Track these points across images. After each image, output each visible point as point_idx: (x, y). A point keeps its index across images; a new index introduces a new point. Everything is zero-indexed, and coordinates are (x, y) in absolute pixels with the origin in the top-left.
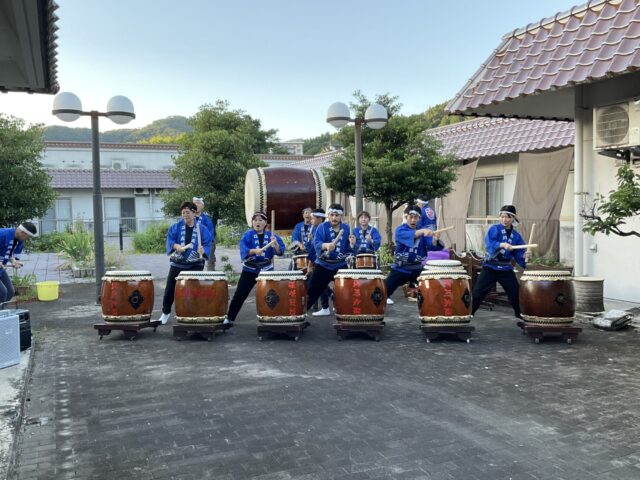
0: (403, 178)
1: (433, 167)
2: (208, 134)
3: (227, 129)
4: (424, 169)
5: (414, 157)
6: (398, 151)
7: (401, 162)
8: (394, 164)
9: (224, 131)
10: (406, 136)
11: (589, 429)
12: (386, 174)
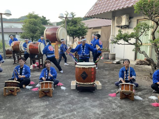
0: (76, 31)
1: (83, 29)
2: (30, 19)
3: (35, 18)
4: (81, 30)
5: (79, 27)
6: (75, 25)
7: (76, 28)
8: (74, 28)
9: (34, 19)
10: (77, 22)
11: (108, 84)
12: (73, 30)
